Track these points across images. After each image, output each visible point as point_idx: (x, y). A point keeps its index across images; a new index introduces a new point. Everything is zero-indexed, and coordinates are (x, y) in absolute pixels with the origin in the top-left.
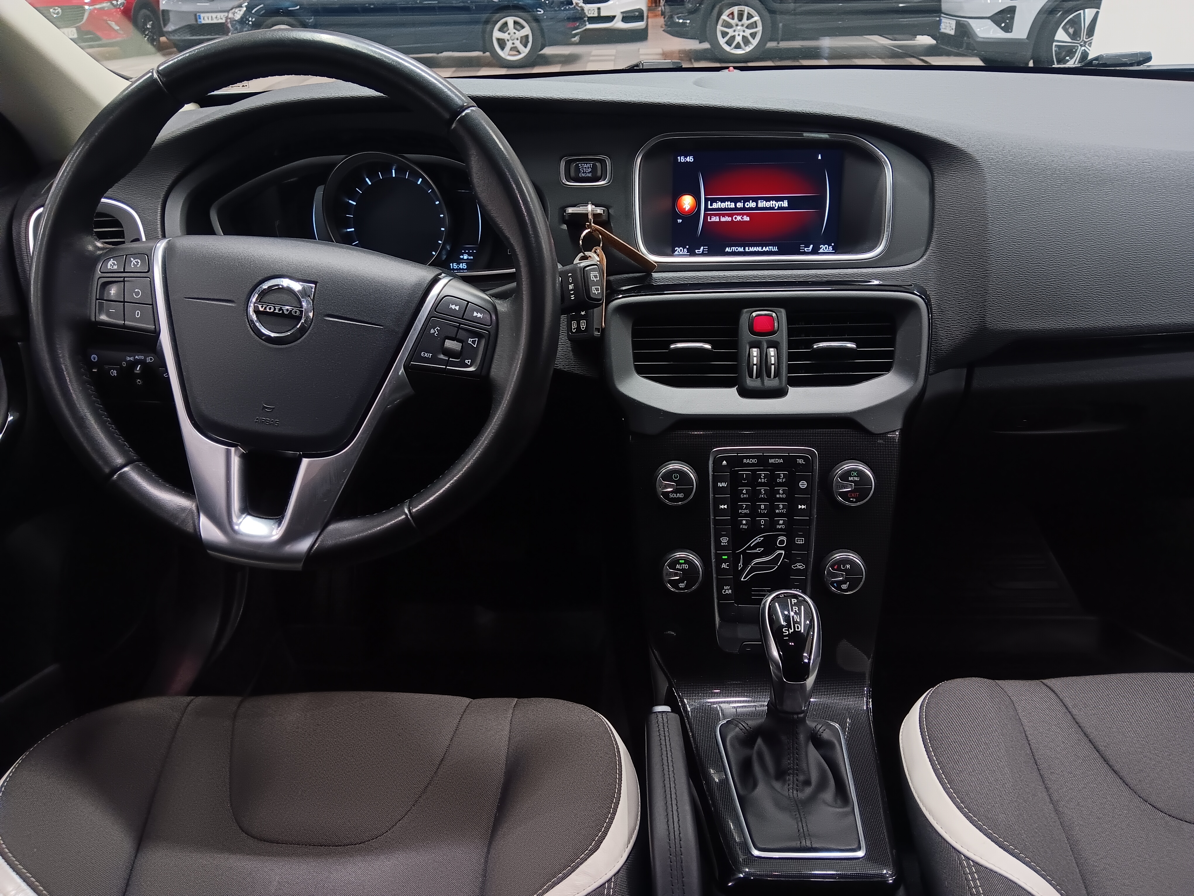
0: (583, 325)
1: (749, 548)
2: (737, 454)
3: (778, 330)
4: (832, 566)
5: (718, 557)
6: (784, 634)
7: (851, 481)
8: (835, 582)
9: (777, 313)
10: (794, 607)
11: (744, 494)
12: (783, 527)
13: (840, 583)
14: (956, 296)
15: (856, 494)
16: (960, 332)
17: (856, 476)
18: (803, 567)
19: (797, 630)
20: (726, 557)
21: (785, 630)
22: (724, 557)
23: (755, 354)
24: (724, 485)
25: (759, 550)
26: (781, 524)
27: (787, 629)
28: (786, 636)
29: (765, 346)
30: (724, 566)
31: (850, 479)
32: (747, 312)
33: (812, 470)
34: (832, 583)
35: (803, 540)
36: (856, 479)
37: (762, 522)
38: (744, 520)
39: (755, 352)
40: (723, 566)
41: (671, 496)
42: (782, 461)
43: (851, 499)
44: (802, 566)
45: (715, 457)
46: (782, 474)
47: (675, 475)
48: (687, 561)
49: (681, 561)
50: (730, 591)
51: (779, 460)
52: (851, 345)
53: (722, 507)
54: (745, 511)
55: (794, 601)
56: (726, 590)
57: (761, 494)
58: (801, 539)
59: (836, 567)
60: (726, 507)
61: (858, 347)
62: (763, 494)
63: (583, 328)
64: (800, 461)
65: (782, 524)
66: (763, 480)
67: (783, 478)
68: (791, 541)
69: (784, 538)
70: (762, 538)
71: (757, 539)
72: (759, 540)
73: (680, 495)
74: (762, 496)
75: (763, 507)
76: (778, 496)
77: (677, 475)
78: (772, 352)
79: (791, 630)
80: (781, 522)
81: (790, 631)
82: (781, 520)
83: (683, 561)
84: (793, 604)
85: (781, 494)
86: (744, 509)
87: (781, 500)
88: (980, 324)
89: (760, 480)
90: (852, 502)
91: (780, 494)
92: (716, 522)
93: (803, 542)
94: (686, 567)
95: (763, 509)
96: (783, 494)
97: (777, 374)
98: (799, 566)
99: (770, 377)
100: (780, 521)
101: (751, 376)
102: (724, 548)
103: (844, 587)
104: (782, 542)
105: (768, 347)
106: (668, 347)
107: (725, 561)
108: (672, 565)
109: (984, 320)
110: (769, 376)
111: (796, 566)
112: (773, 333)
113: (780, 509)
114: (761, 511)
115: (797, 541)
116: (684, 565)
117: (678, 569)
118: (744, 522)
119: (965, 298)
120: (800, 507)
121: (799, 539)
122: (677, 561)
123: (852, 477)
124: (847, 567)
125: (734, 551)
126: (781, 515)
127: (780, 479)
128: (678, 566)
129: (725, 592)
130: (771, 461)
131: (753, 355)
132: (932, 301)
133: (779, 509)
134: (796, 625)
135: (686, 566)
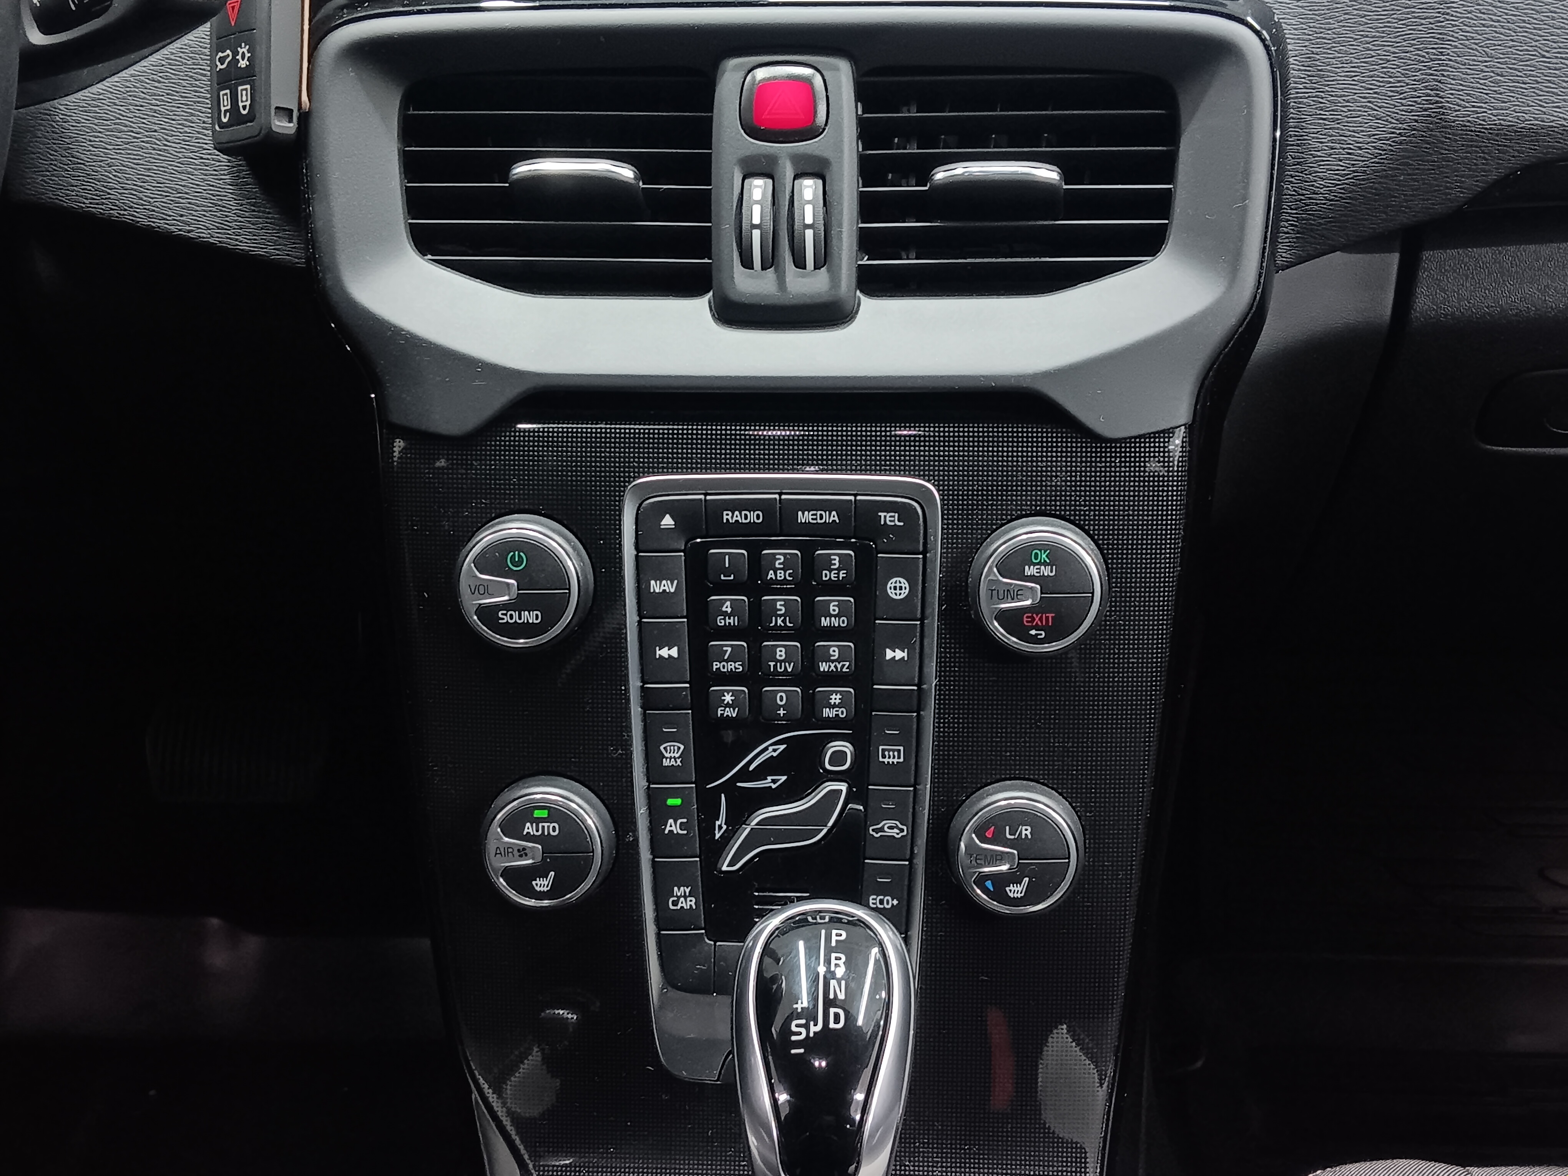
0: (244, 98)
1: (744, 775)
2: (706, 494)
3: (826, 125)
4: (980, 832)
5: (655, 800)
6: (794, 1038)
7: (1031, 579)
8: (988, 876)
9: (824, 73)
10: (833, 955)
11: (725, 614)
12: (842, 713)
13: (1001, 881)
14: (1361, 28)
15: (1047, 618)
16: (1370, 136)
17: (1045, 564)
18: (902, 830)
19: (832, 1025)
20: (677, 802)
21: (797, 1026)
22: (671, 802)
23: (757, 194)
24: (668, 586)
25: (774, 781)
26: (834, 706)
27: (803, 1021)
28: (798, 1045)
29: (789, 173)
30: (673, 826)
31: (1030, 571)
32: (737, 68)
33: (925, 544)
34: (981, 881)
35: (899, 751)
36: (1046, 571)
37: (781, 697)
38: (728, 692)
39: (759, 188)
40: (668, 828)
41: (505, 618)
42: (834, 517)
43: (1033, 632)
44: (897, 827)
45: (640, 505)
46: (835, 556)
47: (513, 556)
48: (556, 814)
49: (538, 814)
50: (691, 902)
51: (826, 515)
52: (1048, 174)
53: (664, 652)
54: (731, 666)
55: (839, 935)
56: (679, 897)
57: (777, 616)
58: (894, 751)
59: (989, 834)
60: (674, 652)
61: (1067, 177)
62: (781, 616)
63: (244, 107)
64: (889, 518)
65: (839, 706)
66: (781, 575)
67: (839, 569)
68: (864, 755)
69: (847, 748)
70: (782, 747)
71: (766, 749)
72: (775, 750)
73: (531, 617)
74: (779, 622)
75: (781, 654)
76: (825, 622)
77: (519, 556)
78: (809, 188)
79: (815, 1025)
80: (835, 699)
81: (814, 1029)
82: (836, 692)
83: (544, 814)
84: (833, 944)
85: (835, 616)
86: (727, 661)
87: (833, 634)
88: (1426, 110)
89: (771, 574)
90: (1035, 640)
91: (831, 616)
92: (649, 699)
93: (899, 758)
94: (552, 829)
95: (781, 662)
96: (838, 616)
97: (824, 259)
98: (889, 828)
99: (805, 268)
100: (833, 696)
101: (747, 263)
102: (670, 775)
103: (1016, 891)
104: (838, 758)
105: (796, 177)
106: (504, 173)
107: (675, 813)
108: (512, 827)
109: (1437, 95)
110: (800, 263)
111: (881, 830)
112: (812, 133)
113: (833, 661)
114: (775, 666)
115: (884, 757)
116: (546, 825)
117: (529, 838)
118: (728, 698)
119: (1383, 32)
120: (889, 654)
121: (889, 750)
122: (525, 814)
123: (1035, 564)
124: (1024, 832)
125: (700, 783)
126: (834, 679)
127: (830, 571)
128: (529, 828)
129: (675, 903)
130: (805, 517)
131: (750, 196)
132: (1289, 47)
133: (828, 659)
134: (832, 1011)
135: (554, 829)
